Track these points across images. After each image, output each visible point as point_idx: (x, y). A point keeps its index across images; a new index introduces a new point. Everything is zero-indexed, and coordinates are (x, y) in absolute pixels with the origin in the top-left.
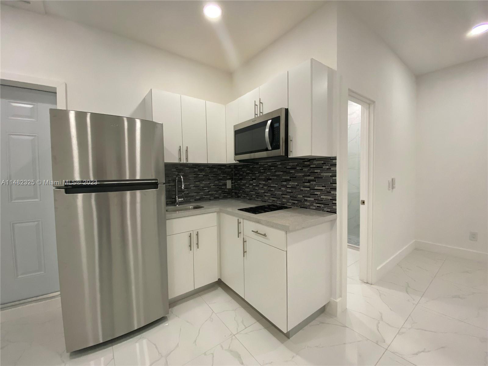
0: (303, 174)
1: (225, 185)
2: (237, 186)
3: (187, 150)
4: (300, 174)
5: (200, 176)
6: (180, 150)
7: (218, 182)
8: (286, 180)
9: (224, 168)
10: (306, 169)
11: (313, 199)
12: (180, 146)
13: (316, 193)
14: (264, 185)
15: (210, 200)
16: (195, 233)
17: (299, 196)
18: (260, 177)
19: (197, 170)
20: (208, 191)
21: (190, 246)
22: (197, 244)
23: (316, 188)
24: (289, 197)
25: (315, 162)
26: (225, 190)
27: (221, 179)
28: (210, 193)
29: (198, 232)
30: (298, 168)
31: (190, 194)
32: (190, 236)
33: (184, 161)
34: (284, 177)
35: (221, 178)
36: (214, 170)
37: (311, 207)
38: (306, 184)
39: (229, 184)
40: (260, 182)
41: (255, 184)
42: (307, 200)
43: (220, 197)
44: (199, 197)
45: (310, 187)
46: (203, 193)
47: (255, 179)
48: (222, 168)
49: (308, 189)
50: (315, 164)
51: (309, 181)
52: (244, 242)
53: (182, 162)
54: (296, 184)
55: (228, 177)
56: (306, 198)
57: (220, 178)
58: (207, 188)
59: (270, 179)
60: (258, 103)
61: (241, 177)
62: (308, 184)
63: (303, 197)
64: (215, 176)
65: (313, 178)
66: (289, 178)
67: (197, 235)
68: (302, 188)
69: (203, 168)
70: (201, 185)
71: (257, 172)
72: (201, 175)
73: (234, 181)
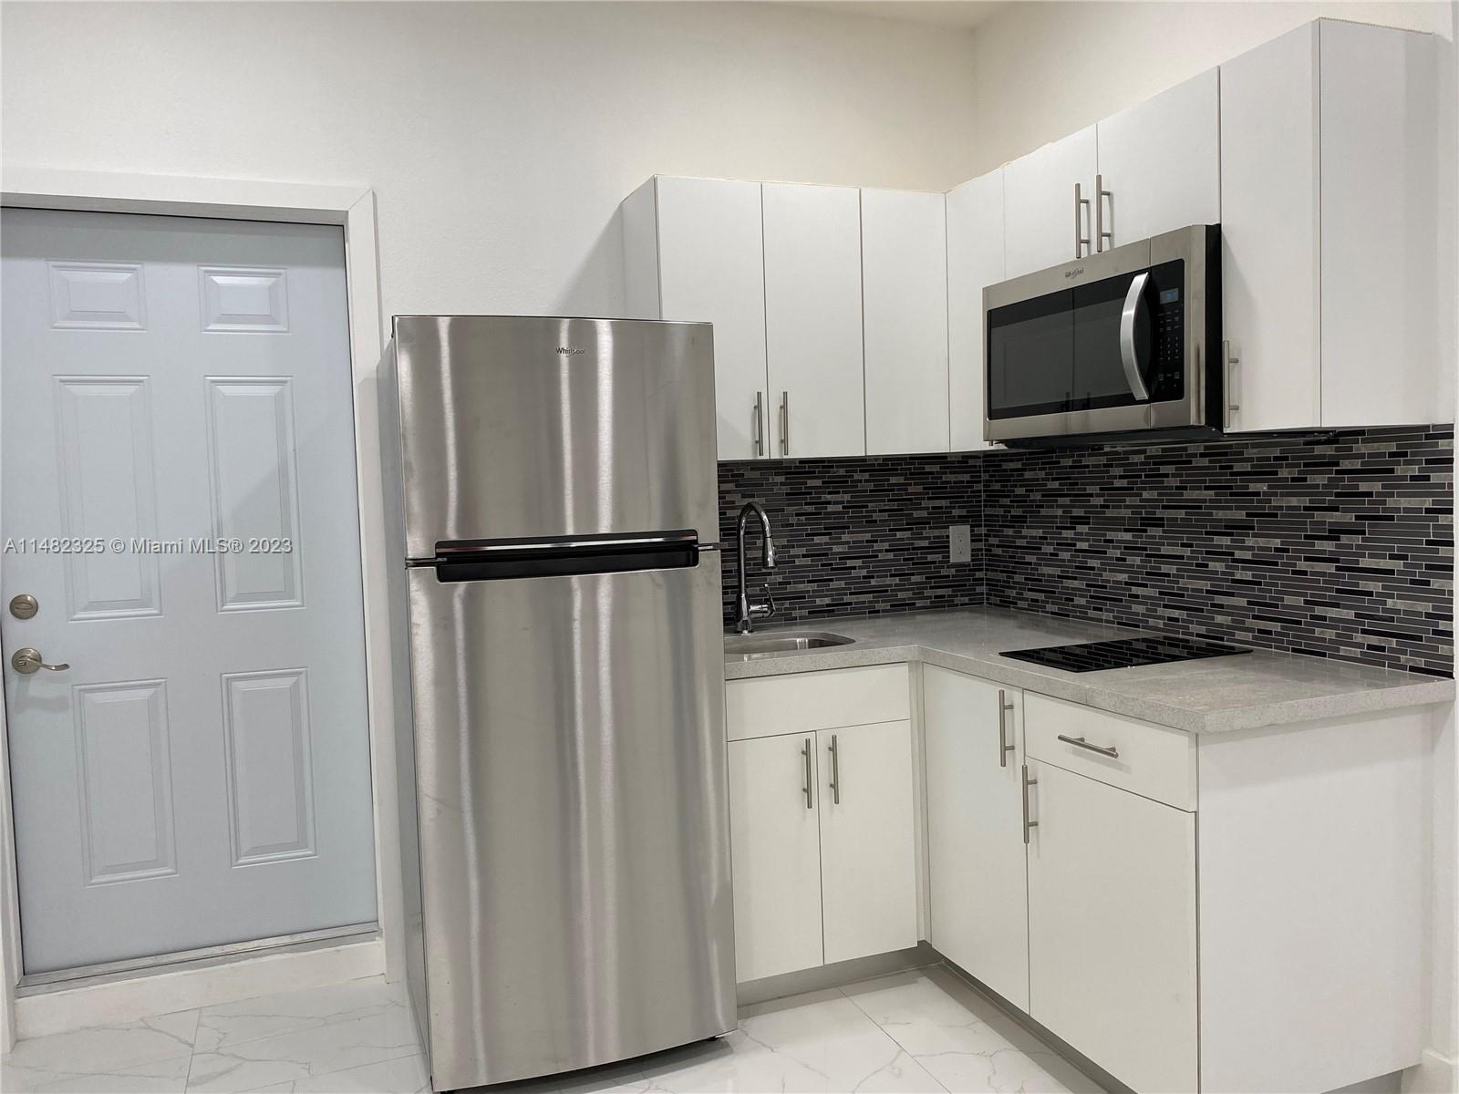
0: (1306, 501)
1: (943, 546)
2: (999, 551)
3: (784, 407)
4: (1294, 501)
5: (830, 508)
6: (758, 407)
7: (907, 534)
8: (1231, 528)
9: (936, 468)
10: (1321, 480)
11: (1350, 615)
12: (759, 394)
13: (1365, 585)
14: (1131, 548)
15: (874, 612)
16: (822, 743)
17: (1288, 600)
18: (1109, 513)
19: (818, 483)
20: (864, 572)
21: (807, 791)
22: (834, 786)
23: (1365, 562)
24: (1243, 602)
25: (1361, 448)
26: (944, 572)
27: (922, 522)
28: (873, 582)
29: (834, 738)
30: (1284, 473)
31: (790, 588)
32: (806, 753)
33: (773, 452)
34: (1220, 514)
35: (924, 514)
36: (893, 480)
37: (1344, 650)
38: (1319, 545)
39: (960, 544)
40: (1110, 535)
41: (1084, 546)
42: (1324, 618)
43: (919, 603)
44: (827, 601)
45: (1337, 561)
46: (842, 584)
47: (1083, 520)
48: (928, 468)
49: (1330, 568)
50: (1362, 456)
51: (1334, 534)
52: (1028, 782)
53: (765, 457)
54: (1277, 543)
55: (956, 512)
56: (1319, 611)
57: (916, 514)
58: (858, 563)
59: (1158, 523)
60: (1089, 193)
61: (1016, 512)
62: (1328, 546)
63: (1306, 602)
64: (895, 506)
65: (1350, 518)
66: (1241, 515)
67: (833, 749)
68: (1302, 565)
69: (842, 472)
70: (836, 549)
71: (1093, 489)
72: (836, 503)
73: (983, 530)
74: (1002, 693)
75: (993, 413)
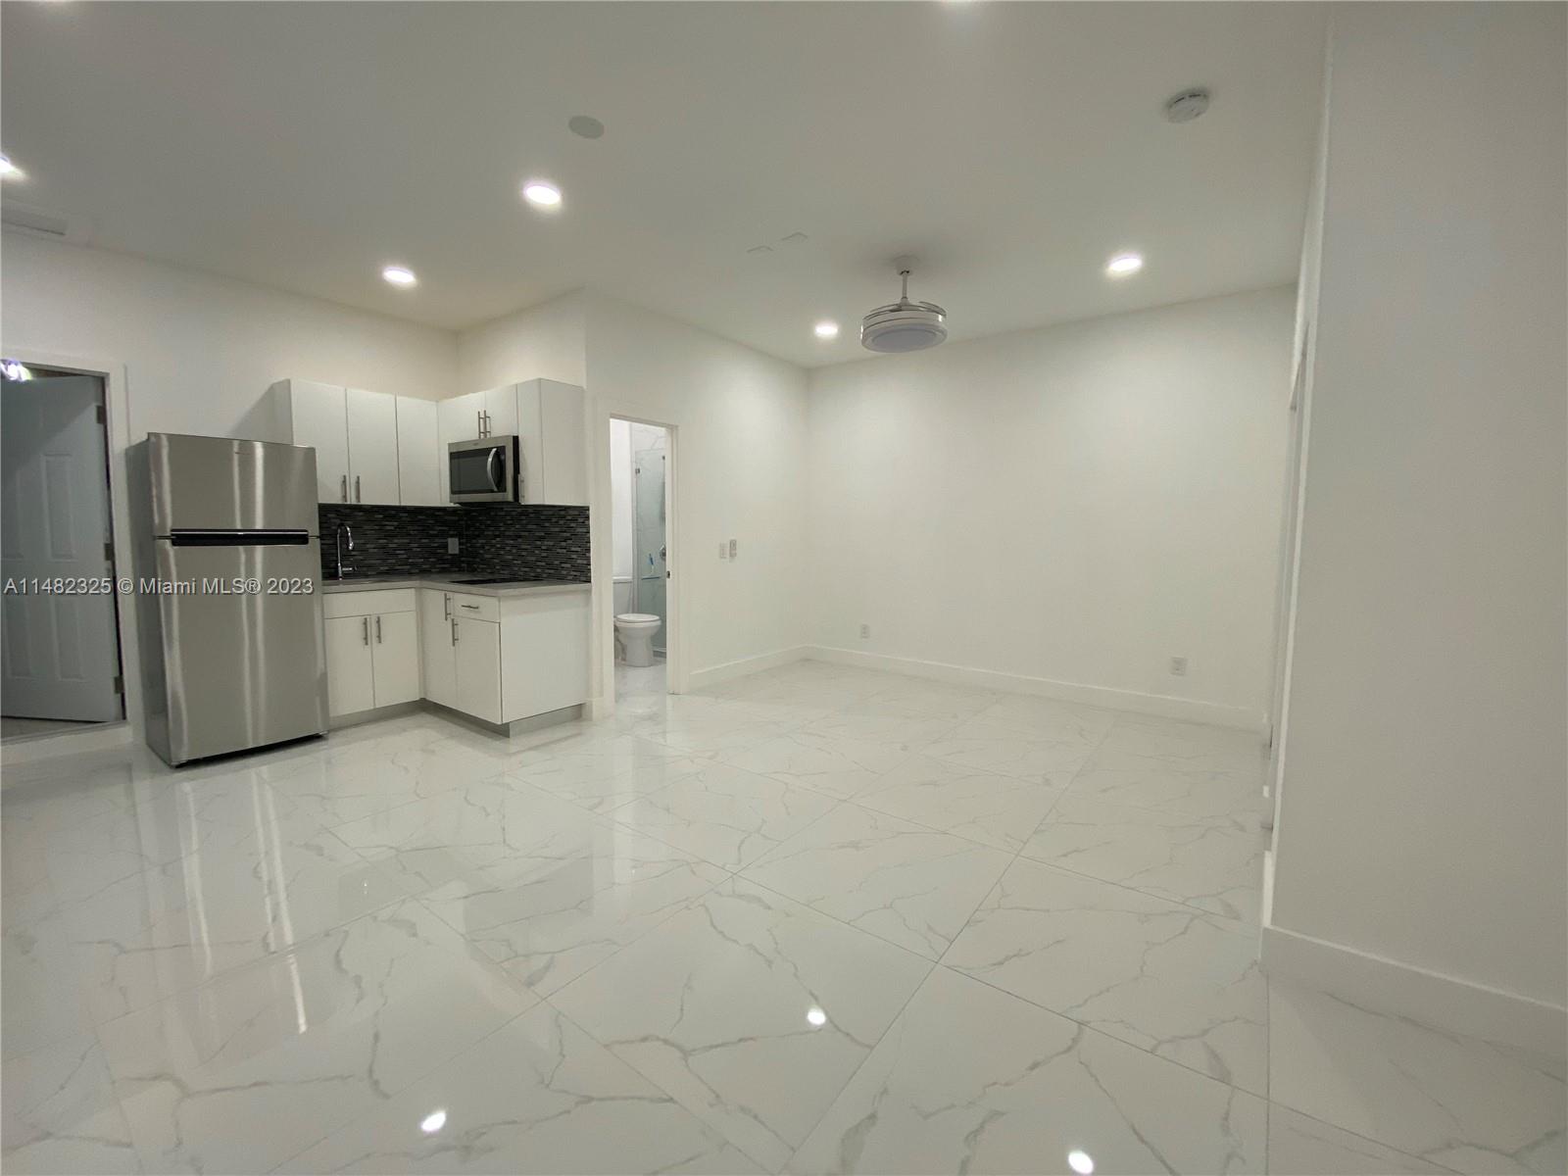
0: (559, 529)
1: (445, 546)
2: (470, 549)
3: (358, 483)
4: (556, 529)
5: (388, 528)
6: (344, 482)
7: (427, 541)
8: (541, 538)
9: (440, 513)
10: (562, 522)
11: (569, 566)
12: (345, 477)
13: (573, 556)
14: (513, 546)
15: (411, 574)
16: (374, 620)
17: (555, 562)
18: (507, 533)
19: (381, 516)
21: (366, 639)
22: (379, 637)
23: (572, 549)
25: (571, 512)
26: (445, 557)
27: (436, 536)
29: (379, 618)
30: (553, 520)
32: (365, 624)
33: (352, 500)
34: (537, 534)
35: (435, 532)
36: (420, 517)
37: (568, 577)
38: (562, 544)
39: (453, 546)
40: (507, 542)
41: (498, 546)
42: (564, 567)
43: (434, 570)
45: (566, 548)
47: (498, 536)
48: (437, 513)
49: (565, 551)
50: (571, 515)
51: (565, 540)
52: (454, 625)
53: (348, 503)
55: (451, 533)
57: (431, 532)
58: (402, 552)
59: (520, 537)
60: (483, 415)
61: (477, 533)
62: (564, 544)
63: (559, 562)
64: (420, 528)
65: (569, 535)
66: (543, 534)
67: (378, 622)
68: (558, 551)
69: (393, 512)
70: (391, 546)
71: (501, 524)
72: (391, 526)
73: (464, 541)
74: (446, 595)
75: (453, 492)
